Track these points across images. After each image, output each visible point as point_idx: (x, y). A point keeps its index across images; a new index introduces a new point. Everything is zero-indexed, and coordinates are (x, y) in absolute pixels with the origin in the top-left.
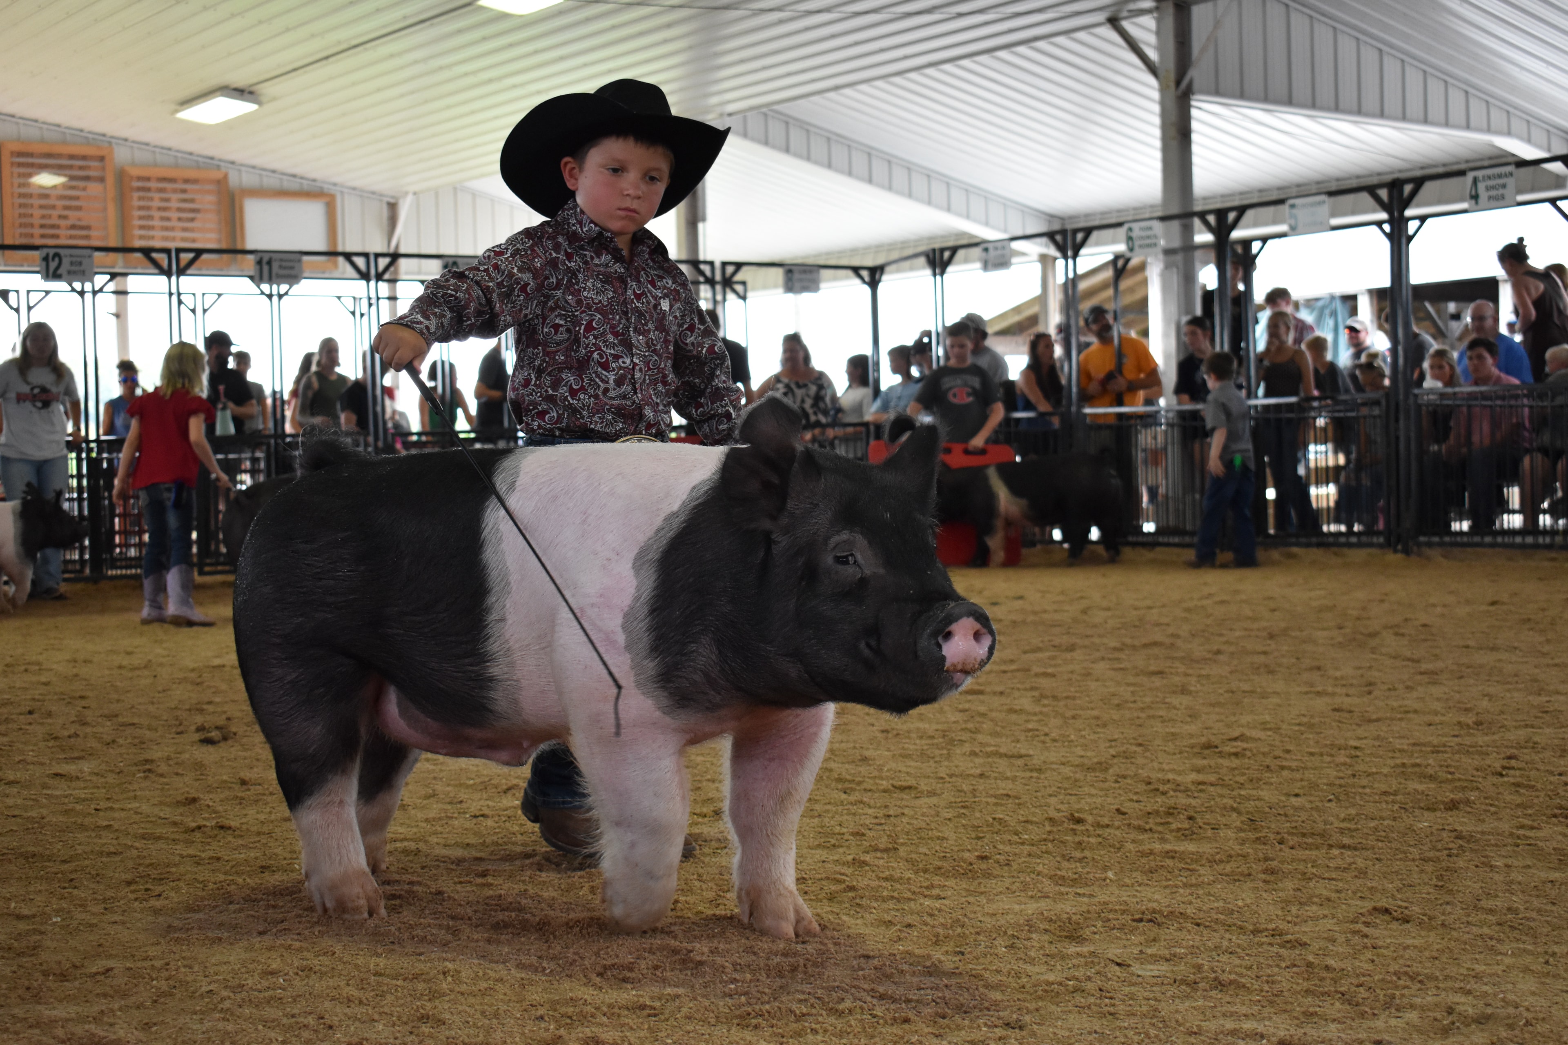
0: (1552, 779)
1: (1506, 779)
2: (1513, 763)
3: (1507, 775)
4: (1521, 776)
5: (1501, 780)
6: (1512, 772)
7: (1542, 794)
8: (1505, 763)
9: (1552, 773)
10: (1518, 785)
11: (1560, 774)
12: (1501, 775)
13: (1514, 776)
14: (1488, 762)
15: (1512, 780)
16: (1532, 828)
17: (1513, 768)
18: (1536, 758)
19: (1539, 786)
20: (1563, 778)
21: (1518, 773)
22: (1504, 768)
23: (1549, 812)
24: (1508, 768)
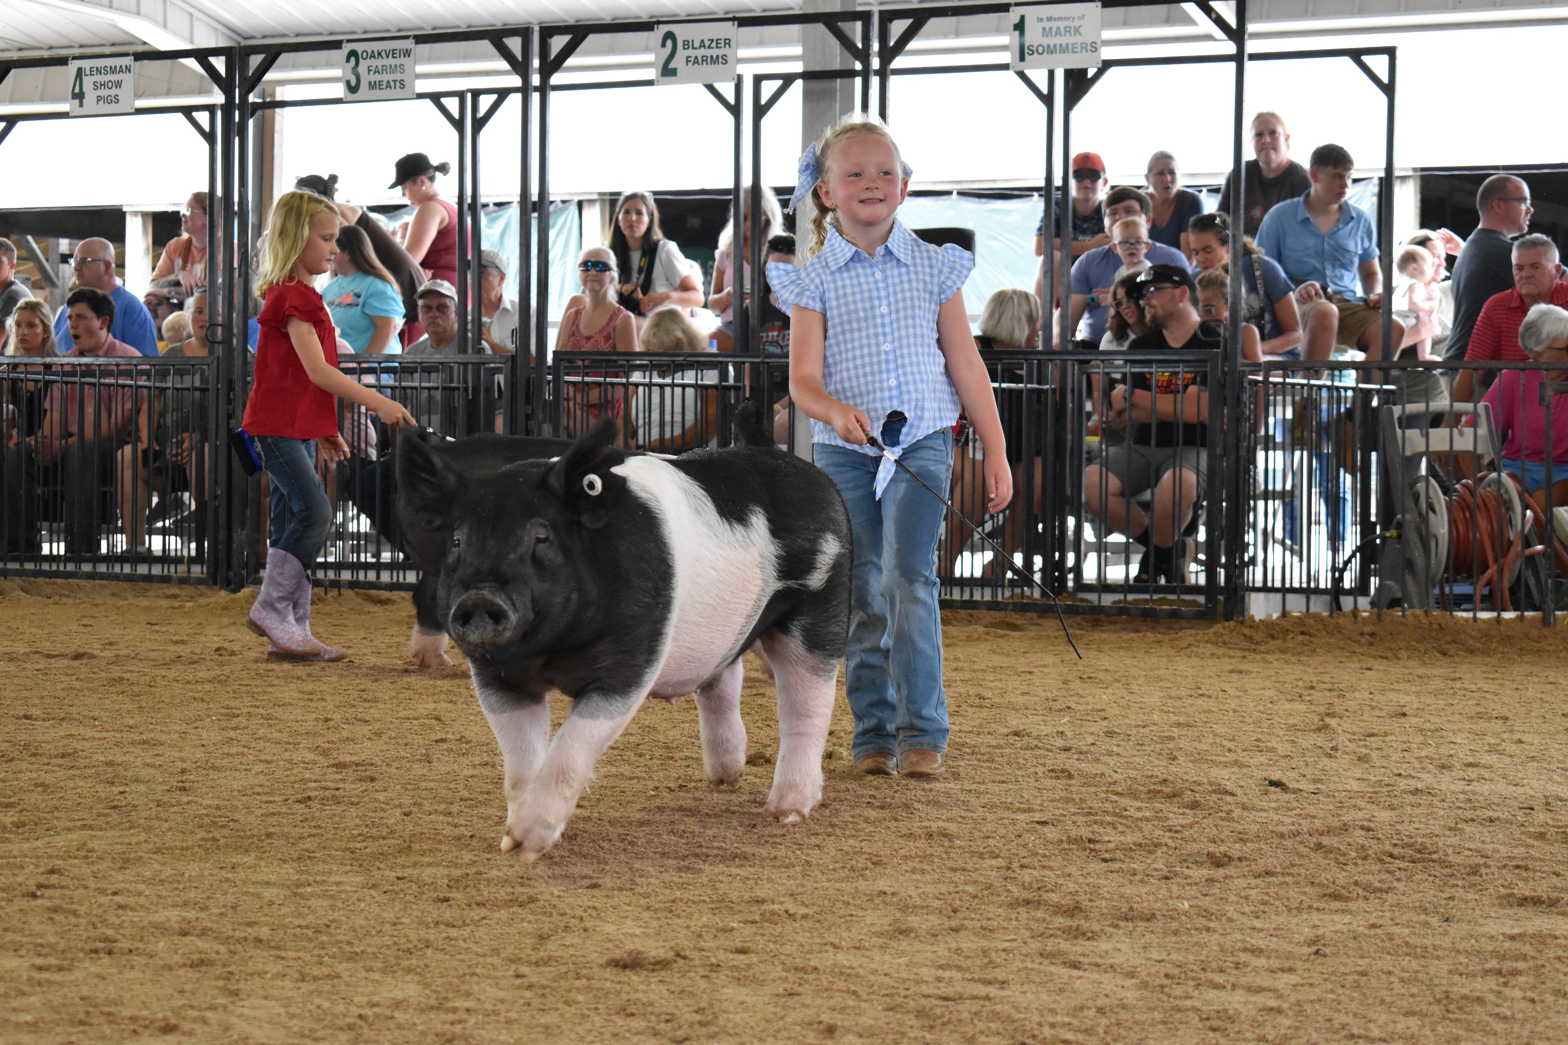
0: (102, 900)
1: (39, 902)
2: (54, 879)
3: (42, 897)
4: (62, 897)
5: (34, 903)
6: (49, 892)
7: (83, 921)
8: (42, 879)
9: (102, 892)
10: (55, 910)
11: (115, 893)
12: (34, 896)
13: (50, 898)
14: (20, 879)
15: (48, 903)
16: (60, 969)
17: (53, 886)
18: (86, 870)
19: (82, 910)
20: (118, 899)
21: (57, 893)
22: (40, 886)
23: (88, 947)
24: (46, 887)
